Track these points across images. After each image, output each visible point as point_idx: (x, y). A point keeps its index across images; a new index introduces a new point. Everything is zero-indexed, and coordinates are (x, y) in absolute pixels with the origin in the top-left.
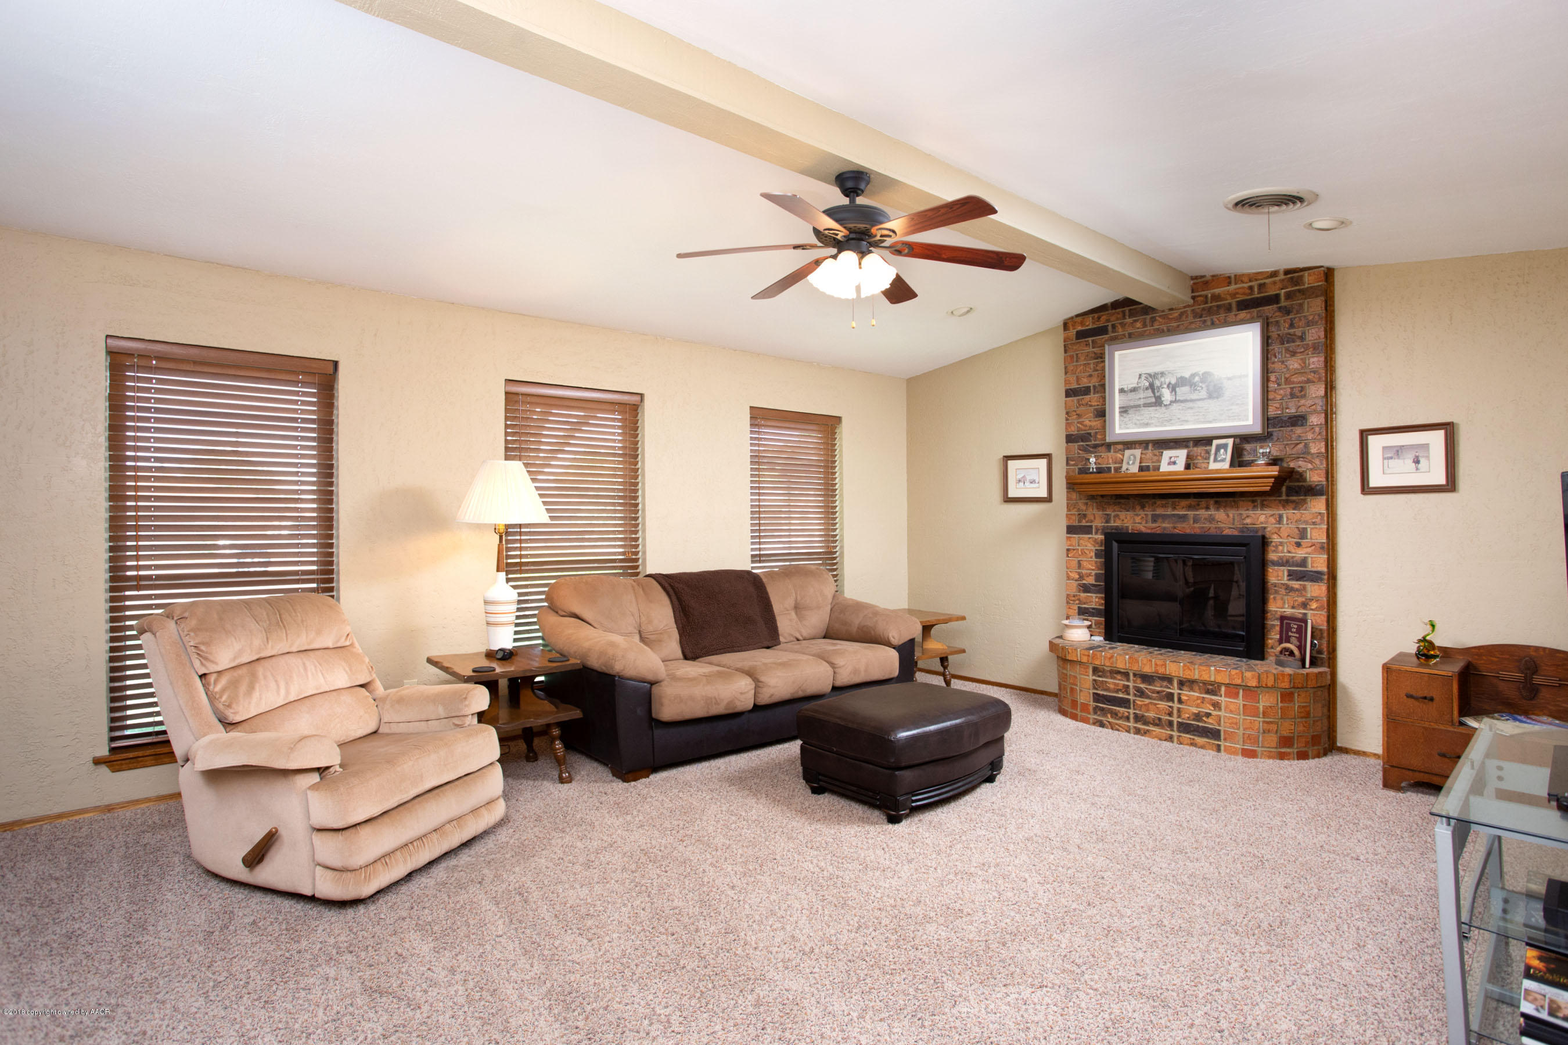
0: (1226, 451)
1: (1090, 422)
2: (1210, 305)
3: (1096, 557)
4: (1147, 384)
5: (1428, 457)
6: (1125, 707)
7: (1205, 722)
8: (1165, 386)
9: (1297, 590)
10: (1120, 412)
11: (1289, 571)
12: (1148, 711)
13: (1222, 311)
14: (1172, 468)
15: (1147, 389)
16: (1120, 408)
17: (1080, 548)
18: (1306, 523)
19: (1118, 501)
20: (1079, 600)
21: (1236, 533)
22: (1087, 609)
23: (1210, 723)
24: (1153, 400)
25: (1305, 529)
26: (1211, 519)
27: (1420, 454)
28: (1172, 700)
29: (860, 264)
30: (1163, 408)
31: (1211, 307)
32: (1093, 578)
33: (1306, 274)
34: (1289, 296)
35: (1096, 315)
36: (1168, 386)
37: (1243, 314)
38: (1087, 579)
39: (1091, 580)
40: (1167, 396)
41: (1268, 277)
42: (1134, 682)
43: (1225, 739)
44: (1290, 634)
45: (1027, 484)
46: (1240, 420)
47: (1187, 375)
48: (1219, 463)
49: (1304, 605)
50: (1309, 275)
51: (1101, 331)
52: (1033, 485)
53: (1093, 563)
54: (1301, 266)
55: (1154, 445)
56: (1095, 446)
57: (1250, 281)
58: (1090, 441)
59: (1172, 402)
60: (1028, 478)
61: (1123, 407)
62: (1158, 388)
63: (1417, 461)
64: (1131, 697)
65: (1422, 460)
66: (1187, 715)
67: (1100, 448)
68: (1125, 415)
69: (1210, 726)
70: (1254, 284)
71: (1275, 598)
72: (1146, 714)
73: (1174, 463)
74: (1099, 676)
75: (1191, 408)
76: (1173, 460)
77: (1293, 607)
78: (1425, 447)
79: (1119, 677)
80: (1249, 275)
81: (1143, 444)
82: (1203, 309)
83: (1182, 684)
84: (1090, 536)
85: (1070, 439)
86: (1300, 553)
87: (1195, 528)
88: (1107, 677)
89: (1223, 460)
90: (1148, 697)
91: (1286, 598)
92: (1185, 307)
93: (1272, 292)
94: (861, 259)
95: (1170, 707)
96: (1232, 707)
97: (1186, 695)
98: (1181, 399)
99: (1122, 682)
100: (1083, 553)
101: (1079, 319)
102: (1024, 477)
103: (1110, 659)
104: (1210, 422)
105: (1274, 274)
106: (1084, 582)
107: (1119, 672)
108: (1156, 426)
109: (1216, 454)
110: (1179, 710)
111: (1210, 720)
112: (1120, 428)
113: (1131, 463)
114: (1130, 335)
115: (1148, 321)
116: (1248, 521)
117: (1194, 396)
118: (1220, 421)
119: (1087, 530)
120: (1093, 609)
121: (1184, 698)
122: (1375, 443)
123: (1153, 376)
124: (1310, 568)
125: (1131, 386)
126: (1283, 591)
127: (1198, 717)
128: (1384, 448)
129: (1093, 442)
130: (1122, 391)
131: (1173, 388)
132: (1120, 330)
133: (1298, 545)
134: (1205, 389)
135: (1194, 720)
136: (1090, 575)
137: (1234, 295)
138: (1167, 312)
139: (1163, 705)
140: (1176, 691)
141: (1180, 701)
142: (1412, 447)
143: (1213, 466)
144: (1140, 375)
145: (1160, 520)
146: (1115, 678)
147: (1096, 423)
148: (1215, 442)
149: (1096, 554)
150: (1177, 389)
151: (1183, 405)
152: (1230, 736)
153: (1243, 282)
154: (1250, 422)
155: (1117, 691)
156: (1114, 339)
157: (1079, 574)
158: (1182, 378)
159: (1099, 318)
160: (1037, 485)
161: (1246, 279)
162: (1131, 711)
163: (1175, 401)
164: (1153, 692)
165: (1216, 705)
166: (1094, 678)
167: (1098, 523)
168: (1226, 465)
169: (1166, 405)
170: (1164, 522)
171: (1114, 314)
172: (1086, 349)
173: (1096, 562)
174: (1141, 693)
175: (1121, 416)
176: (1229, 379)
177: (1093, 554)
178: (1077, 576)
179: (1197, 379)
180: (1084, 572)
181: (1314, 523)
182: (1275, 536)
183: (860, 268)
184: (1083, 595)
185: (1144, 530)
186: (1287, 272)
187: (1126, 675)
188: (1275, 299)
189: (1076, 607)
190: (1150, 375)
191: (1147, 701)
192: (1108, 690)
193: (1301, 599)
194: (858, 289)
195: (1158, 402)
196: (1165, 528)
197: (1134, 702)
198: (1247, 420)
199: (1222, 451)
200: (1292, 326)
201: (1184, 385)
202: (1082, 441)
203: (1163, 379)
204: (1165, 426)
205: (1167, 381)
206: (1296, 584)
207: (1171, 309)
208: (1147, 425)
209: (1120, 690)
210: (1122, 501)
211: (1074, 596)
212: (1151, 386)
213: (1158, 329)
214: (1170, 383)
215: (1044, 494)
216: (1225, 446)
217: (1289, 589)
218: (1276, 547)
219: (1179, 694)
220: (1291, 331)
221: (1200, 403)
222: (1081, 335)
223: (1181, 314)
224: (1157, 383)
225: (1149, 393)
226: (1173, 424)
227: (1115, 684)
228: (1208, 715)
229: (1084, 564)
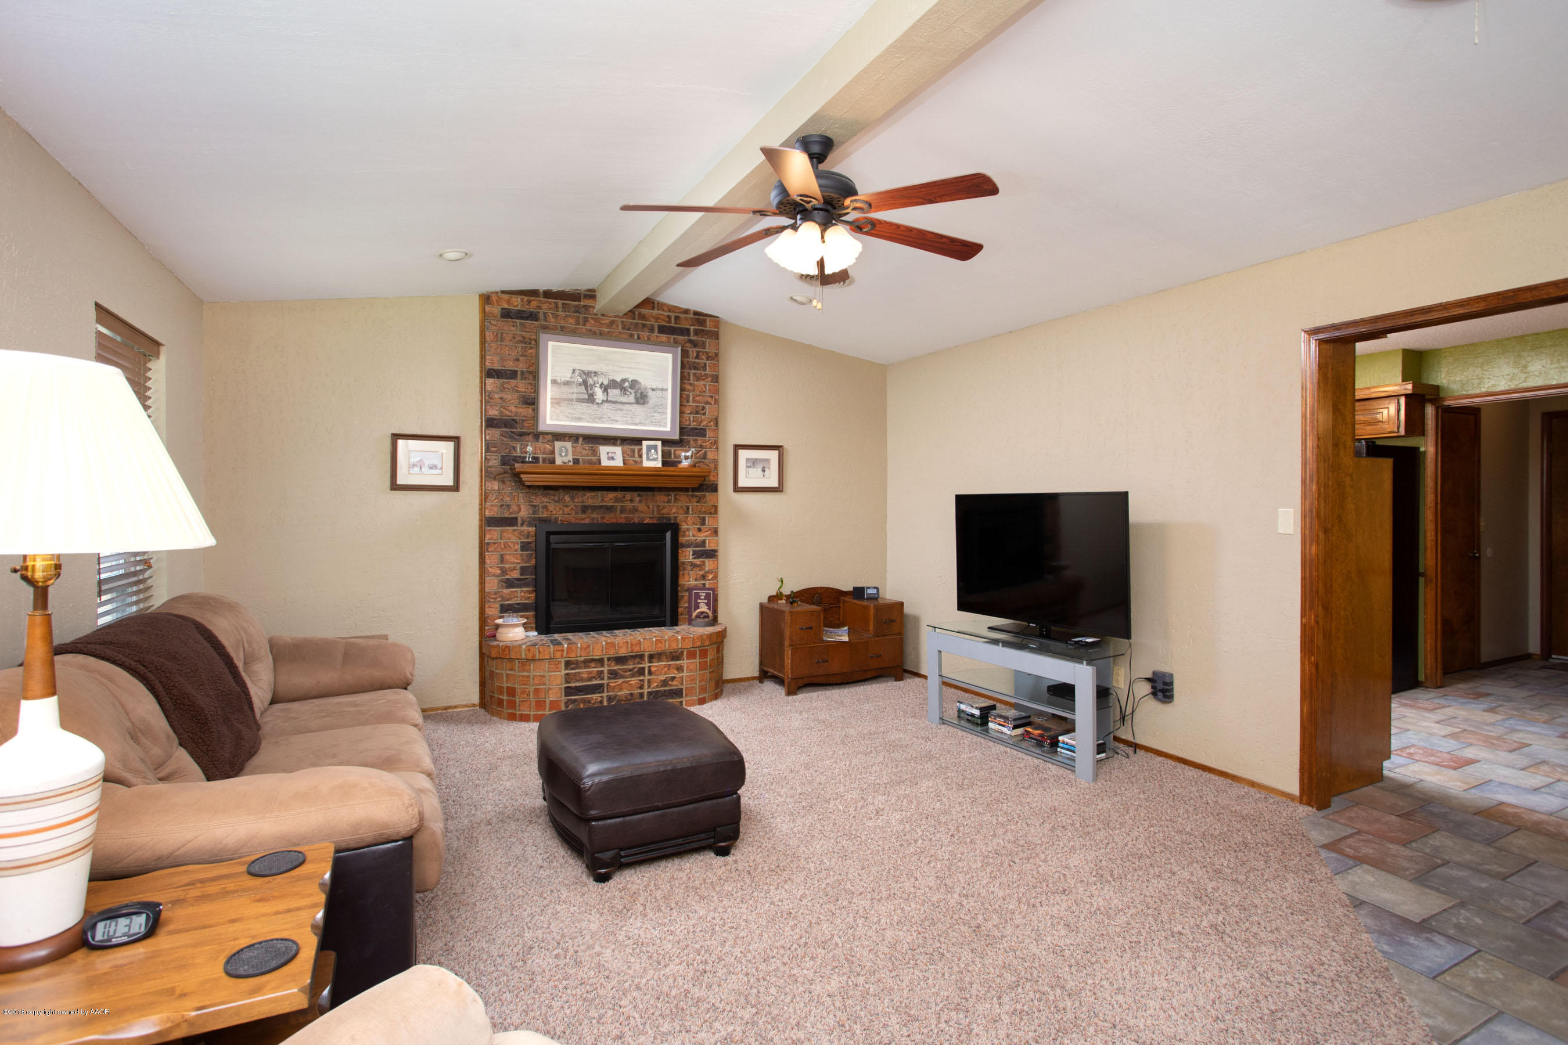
0: (656, 451)
1: (515, 409)
2: (636, 321)
3: (522, 550)
4: (581, 380)
5: (769, 468)
6: (599, 693)
7: (671, 685)
8: (598, 385)
9: (699, 566)
10: (552, 403)
11: (694, 551)
12: (621, 690)
13: (646, 329)
14: (612, 463)
15: (580, 385)
16: (552, 399)
17: (502, 541)
18: (705, 513)
19: (546, 492)
20: (502, 597)
21: (655, 522)
22: (512, 605)
23: (675, 685)
24: (586, 397)
25: (704, 519)
26: (635, 510)
27: (766, 466)
28: (644, 675)
29: (823, 237)
30: (595, 407)
31: (637, 323)
32: (518, 571)
33: (708, 319)
34: (696, 333)
35: (526, 298)
36: (601, 386)
37: (664, 337)
38: (511, 573)
39: (516, 574)
40: (599, 395)
41: (681, 313)
42: (609, 665)
43: (686, 695)
44: (699, 601)
45: (425, 470)
46: (660, 426)
47: (618, 379)
48: (652, 460)
49: (704, 577)
50: (710, 321)
51: (532, 316)
52: (432, 471)
53: (519, 556)
54: (705, 311)
55: (584, 439)
56: (521, 434)
57: (669, 311)
58: (516, 428)
59: (603, 401)
60: (427, 462)
61: (555, 399)
62: (592, 386)
63: (764, 471)
64: (605, 682)
65: (766, 470)
66: (656, 684)
67: (527, 438)
68: (557, 407)
69: (675, 688)
70: (673, 315)
71: (683, 574)
72: (619, 694)
73: (613, 458)
74: (572, 669)
75: (621, 410)
76: (610, 455)
77: (696, 580)
78: (768, 461)
79: (593, 665)
80: (668, 306)
81: (573, 437)
82: (631, 324)
83: (651, 657)
84: (515, 528)
85: (490, 423)
86: (701, 537)
87: (621, 517)
88: (581, 668)
89: (656, 459)
90: (622, 677)
91: (691, 573)
92: (616, 317)
93: (684, 325)
94: (823, 232)
95: (640, 680)
96: (692, 667)
97: (656, 666)
98: (612, 399)
99: (594, 669)
100: (506, 545)
101: (506, 297)
102: (421, 461)
103: (586, 648)
104: (636, 424)
105: (686, 311)
106: (507, 577)
107: (593, 660)
108: (588, 422)
109: (647, 454)
110: (649, 681)
111: (675, 683)
112: (551, 419)
113: (564, 454)
114: (562, 328)
115: (581, 320)
116: (664, 511)
117: (624, 399)
118: (645, 425)
119: (511, 522)
120: (518, 604)
121: (653, 669)
122: (743, 454)
123: (588, 374)
124: (707, 548)
125: (563, 379)
126: (689, 568)
127: (665, 683)
128: (747, 459)
129: (519, 430)
130: (554, 382)
131: (605, 389)
132: (553, 320)
133: (700, 530)
134: (633, 394)
135: (661, 686)
136: (514, 569)
137: (657, 319)
138: (599, 316)
139: (635, 681)
140: (646, 665)
141: (650, 673)
142: (762, 460)
143: (646, 464)
144: (574, 370)
145: (589, 511)
146: (589, 667)
147: (526, 411)
148: (645, 443)
149: (521, 547)
150: (609, 390)
151: (614, 405)
152: (690, 690)
153: (663, 310)
154: (668, 429)
155: (590, 679)
156: (545, 328)
157: (501, 569)
158: (613, 380)
159: (529, 302)
160: (438, 471)
161: (666, 309)
162: (605, 695)
163: (607, 401)
164: (626, 671)
165: (680, 669)
166: (567, 672)
167: (524, 513)
168: (659, 464)
169: (598, 404)
170: (592, 513)
171: (546, 302)
172: (513, 328)
173: (522, 555)
174: (614, 674)
175: (552, 407)
176: (653, 390)
177: (518, 547)
178: (499, 572)
179: (627, 384)
180: (507, 566)
181: (710, 513)
182: (684, 523)
183: (824, 242)
184: (506, 591)
185: (573, 521)
186: (696, 313)
187: (600, 661)
188: (685, 332)
189: (498, 606)
190: (583, 372)
191: (620, 681)
192: (582, 680)
193: (702, 573)
194: (821, 264)
195: (591, 399)
196: (593, 519)
197: (608, 685)
198: (666, 427)
199: (653, 451)
200: (697, 357)
201: (615, 388)
202: (506, 427)
203: (596, 379)
204: (597, 423)
205: (600, 381)
206: (698, 561)
207: (603, 315)
208: (580, 419)
209: (594, 677)
210: (551, 492)
211: (495, 593)
212: (585, 383)
213: (590, 330)
214: (602, 384)
215: (450, 482)
216: (655, 448)
217: (694, 566)
218: (684, 532)
219: (649, 667)
220: (697, 361)
221: (628, 407)
222: (506, 314)
223: (612, 323)
224: (590, 381)
225: (583, 389)
226: (603, 422)
227: (589, 673)
228: (673, 678)
229: (508, 558)
